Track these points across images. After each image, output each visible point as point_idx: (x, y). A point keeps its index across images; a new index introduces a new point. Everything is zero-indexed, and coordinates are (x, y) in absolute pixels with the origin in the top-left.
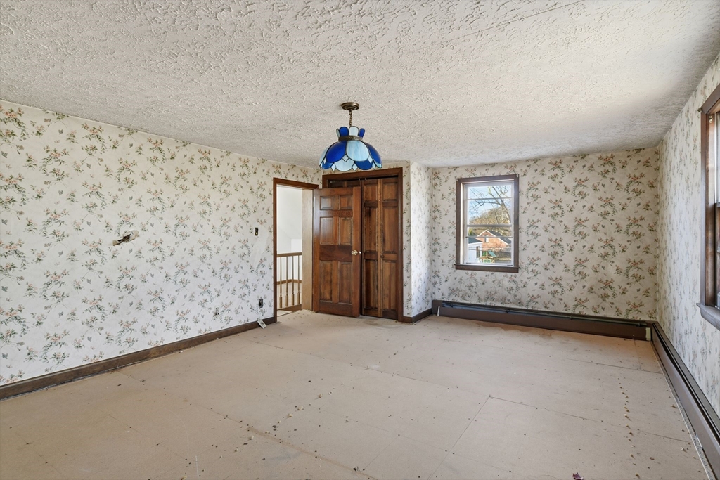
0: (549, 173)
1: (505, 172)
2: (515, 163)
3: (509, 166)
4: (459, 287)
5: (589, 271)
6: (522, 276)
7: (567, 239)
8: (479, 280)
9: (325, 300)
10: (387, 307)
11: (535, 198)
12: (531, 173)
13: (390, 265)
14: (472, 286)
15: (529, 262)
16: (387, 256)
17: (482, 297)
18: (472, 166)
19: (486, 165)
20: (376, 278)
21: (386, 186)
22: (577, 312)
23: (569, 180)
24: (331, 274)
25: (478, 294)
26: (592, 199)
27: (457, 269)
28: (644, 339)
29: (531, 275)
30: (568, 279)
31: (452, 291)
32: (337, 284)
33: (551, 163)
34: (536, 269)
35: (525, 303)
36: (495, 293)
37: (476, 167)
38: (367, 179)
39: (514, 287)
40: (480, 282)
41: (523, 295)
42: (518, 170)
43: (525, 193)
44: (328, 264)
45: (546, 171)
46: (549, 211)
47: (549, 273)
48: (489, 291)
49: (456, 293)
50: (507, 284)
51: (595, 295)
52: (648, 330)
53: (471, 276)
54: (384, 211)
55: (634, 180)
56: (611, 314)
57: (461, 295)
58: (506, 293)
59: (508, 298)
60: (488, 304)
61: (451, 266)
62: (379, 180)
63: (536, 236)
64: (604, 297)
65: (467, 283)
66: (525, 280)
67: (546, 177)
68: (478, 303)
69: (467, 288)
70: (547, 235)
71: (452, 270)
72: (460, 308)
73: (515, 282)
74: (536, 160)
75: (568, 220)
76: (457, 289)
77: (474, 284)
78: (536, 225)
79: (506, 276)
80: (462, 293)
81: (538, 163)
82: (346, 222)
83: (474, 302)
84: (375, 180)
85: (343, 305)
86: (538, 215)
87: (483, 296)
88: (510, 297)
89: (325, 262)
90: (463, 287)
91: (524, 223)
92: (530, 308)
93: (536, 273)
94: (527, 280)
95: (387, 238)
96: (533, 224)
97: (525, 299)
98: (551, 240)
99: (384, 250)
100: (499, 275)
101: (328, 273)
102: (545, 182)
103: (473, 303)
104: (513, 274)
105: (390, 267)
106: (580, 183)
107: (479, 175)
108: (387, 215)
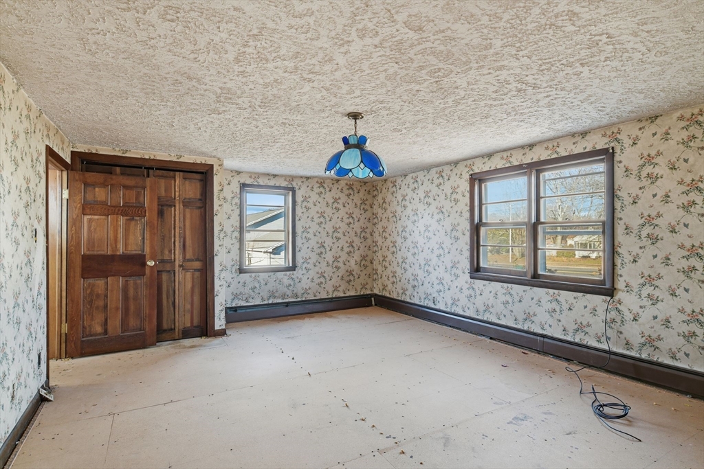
0: (317, 190)
1: (284, 184)
2: (292, 178)
3: (288, 179)
4: (242, 290)
5: (341, 265)
6: (297, 273)
7: (328, 242)
8: (262, 281)
9: (91, 336)
10: (189, 325)
11: (308, 209)
12: (304, 188)
13: (193, 275)
14: (255, 288)
15: (303, 261)
16: (188, 264)
17: (265, 297)
18: (256, 173)
19: (268, 175)
20: (171, 292)
21: (187, 182)
22: (334, 296)
23: (329, 197)
24: (106, 296)
25: (261, 294)
26: (342, 213)
27: (240, 273)
28: (372, 306)
29: (305, 272)
30: (329, 271)
31: (236, 296)
32: (117, 309)
33: (317, 182)
34: (308, 266)
35: (300, 295)
36: (277, 291)
37: (259, 175)
38: (156, 169)
39: (292, 283)
40: (263, 283)
41: (299, 289)
42: (294, 184)
43: (300, 204)
44: (100, 283)
45: (315, 189)
46: (317, 220)
47: (317, 269)
48: (271, 290)
49: (239, 297)
50: (286, 281)
51: (344, 281)
52: (373, 299)
53: (255, 279)
54: (184, 211)
55: (363, 202)
56: (352, 293)
57: (244, 299)
58: (286, 289)
59: (287, 293)
60: (270, 302)
61: (234, 271)
62: (177, 173)
63: (308, 239)
64: (349, 282)
65: (251, 285)
66: (300, 276)
67: (314, 193)
68: (262, 303)
69: (251, 291)
70: (316, 239)
71: (235, 275)
72: (244, 311)
73: (292, 279)
74: (308, 178)
75: (329, 227)
76: (241, 293)
77: (257, 286)
78: (308, 230)
79: (286, 275)
80: (246, 296)
81: (309, 180)
82: (133, 223)
83: (258, 302)
84: (172, 173)
85: (130, 336)
86: (309, 223)
87: (265, 295)
88: (289, 293)
89: (91, 281)
90: (247, 290)
91: (299, 230)
92: (304, 299)
93: (308, 270)
94: (302, 276)
95: (188, 242)
96: (306, 230)
97: (300, 292)
98: (318, 243)
99: (184, 258)
100: (280, 275)
101: (98, 296)
102: (314, 197)
103: (256, 304)
104: (291, 272)
105: (193, 278)
106: (336, 200)
107: (261, 183)
108: (188, 216)
